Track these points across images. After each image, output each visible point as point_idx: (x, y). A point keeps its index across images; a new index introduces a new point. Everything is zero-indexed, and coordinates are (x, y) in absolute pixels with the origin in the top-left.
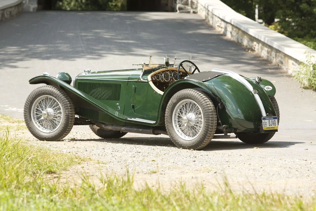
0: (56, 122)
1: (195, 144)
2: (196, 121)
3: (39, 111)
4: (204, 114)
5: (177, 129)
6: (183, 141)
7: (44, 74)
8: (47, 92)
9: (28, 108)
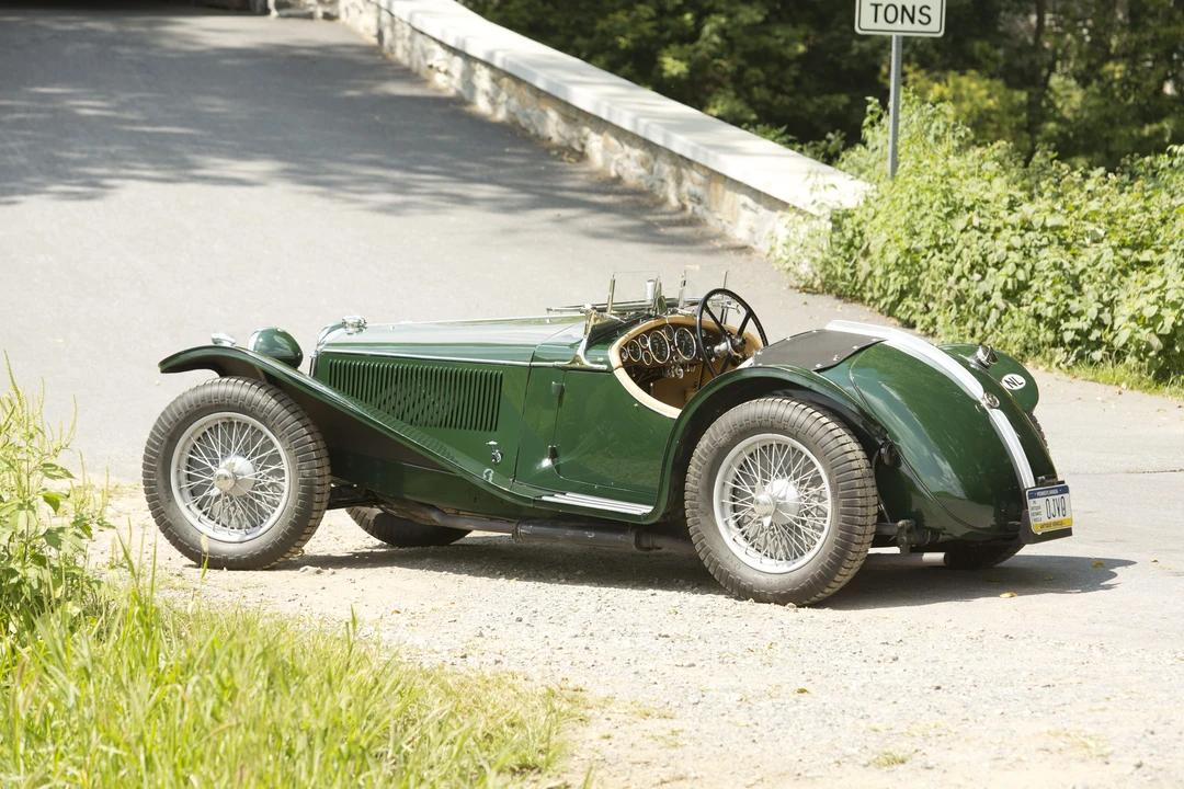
0: (264, 505)
1: (803, 588)
2: (801, 507)
3: (199, 465)
4: (837, 487)
5: (730, 535)
6: (756, 575)
7: (213, 340)
8: (231, 402)
9: (161, 456)
